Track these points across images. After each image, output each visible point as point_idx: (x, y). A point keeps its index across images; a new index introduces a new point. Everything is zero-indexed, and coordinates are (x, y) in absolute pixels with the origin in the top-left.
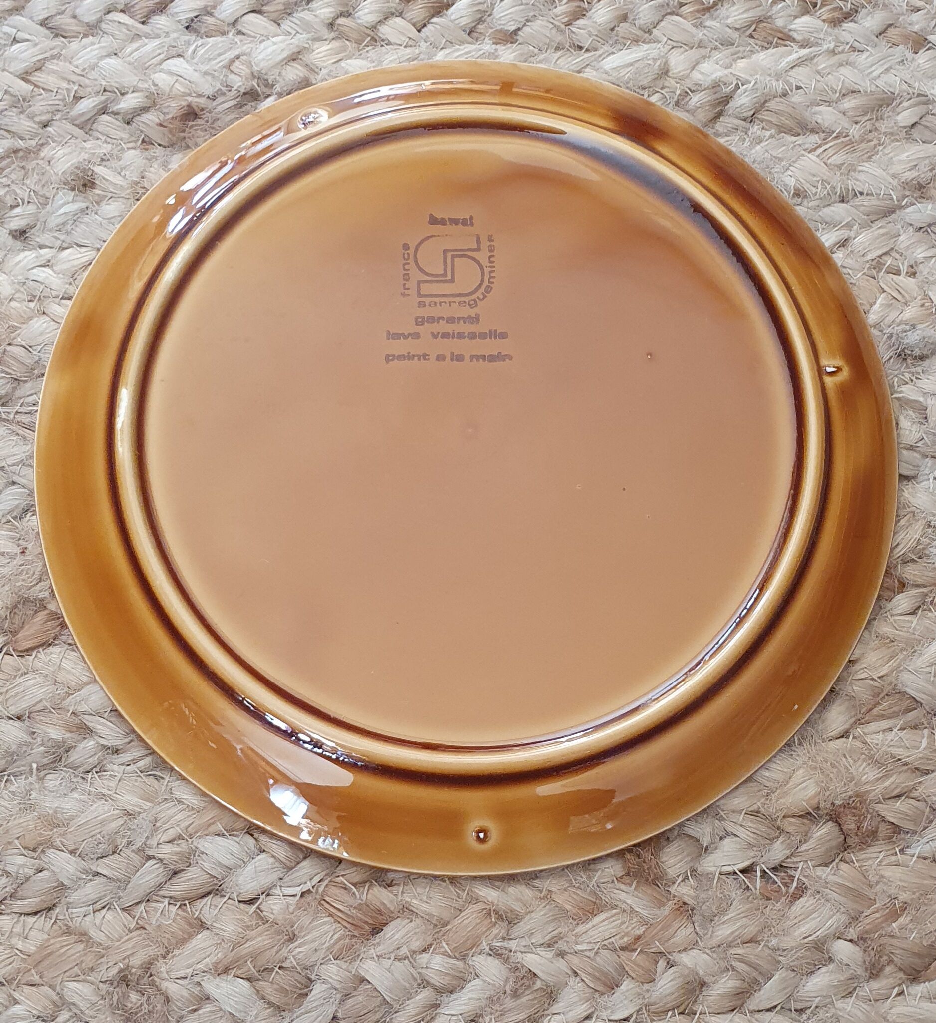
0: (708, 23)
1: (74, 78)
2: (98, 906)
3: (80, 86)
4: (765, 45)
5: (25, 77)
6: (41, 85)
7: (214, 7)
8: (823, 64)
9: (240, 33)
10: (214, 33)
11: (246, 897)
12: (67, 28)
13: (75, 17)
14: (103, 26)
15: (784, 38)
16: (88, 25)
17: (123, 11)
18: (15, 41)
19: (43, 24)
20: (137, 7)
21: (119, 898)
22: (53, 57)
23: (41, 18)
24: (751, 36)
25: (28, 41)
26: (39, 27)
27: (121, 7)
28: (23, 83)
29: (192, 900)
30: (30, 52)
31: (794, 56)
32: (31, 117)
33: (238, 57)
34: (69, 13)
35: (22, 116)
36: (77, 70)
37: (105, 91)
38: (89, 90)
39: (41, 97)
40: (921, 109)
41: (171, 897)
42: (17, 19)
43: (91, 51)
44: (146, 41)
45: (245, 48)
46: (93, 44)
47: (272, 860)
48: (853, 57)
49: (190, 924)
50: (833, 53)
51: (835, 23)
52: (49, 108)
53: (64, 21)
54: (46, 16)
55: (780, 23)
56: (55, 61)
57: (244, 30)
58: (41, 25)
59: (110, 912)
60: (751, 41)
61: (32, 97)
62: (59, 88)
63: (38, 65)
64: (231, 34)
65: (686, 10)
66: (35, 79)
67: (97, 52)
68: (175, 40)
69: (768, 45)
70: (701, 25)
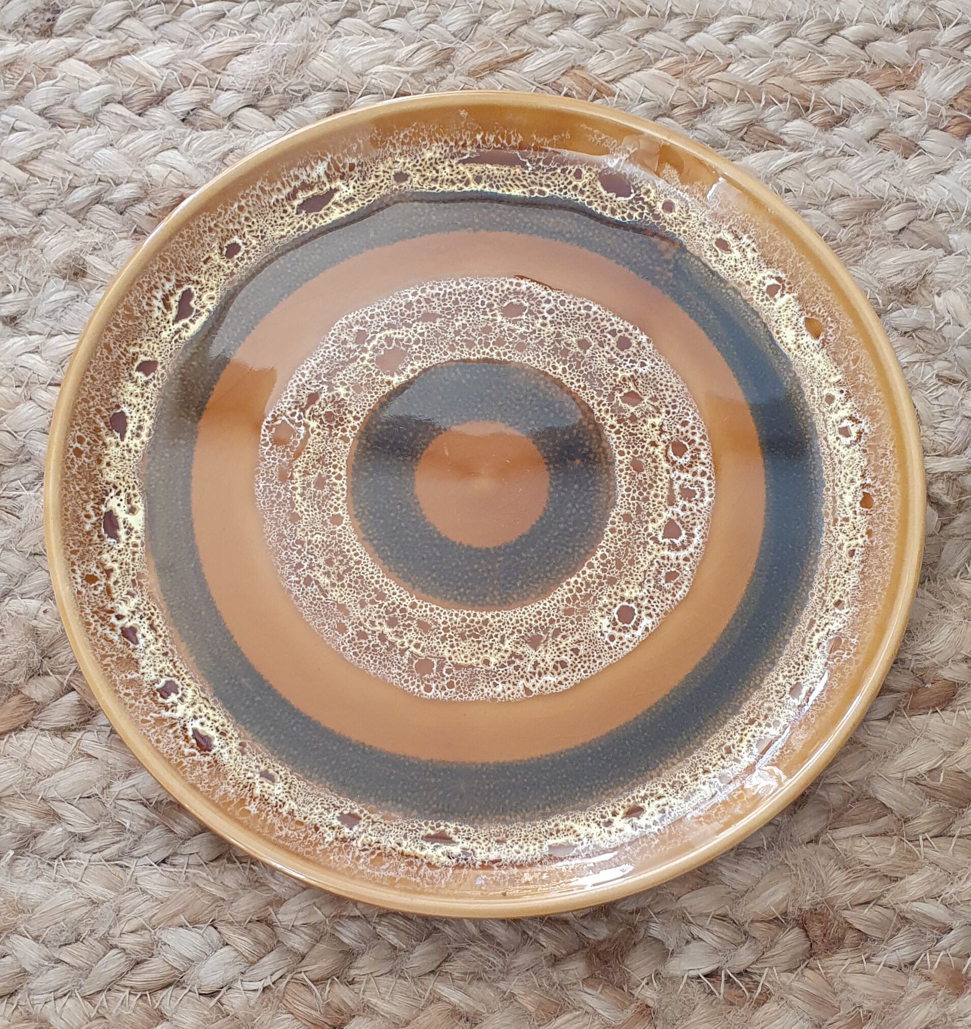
0: (699, 126)
1: (69, 167)
2: (59, 993)
3: (75, 175)
4: (756, 147)
5: (21, 165)
6: (37, 173)
7: (211, 101)
8: (812, 167)
9: (235, 126)
10: (209, 127)
11: (207, 990)
12: (65, 118)
13: (72, 107)
14: (101, 117)
15: (775, 141)
16: (85, 115)
17: (120, 103)
18: (14, 130)
19: (42, 113)
20: (135, 99)
21: (81, 986)
22: (50, 147)
23: (40, 107)
24: (742, 139)
25: (25, 130)
26: (38, 117)
27: (119, 98)
28: (19, 171)
29: (153, 992)
30: (27, 140)
31: (785, 159)
32: (26, 205)
33: (232, 151)
34: (67, 103)
35: (17, 204)
36: (73, 160)
37: (100, 180)
38: (84, 179)
39: (36, 186)
40: (911, 214)
41: (132, 988)
42: (17, 108)
43: (87, 142)
44: (142, 132)
45: (239, 141)
46: (89, 134)
47: (235, 954)
48: (843, 160)
49: (150, 1016)
50: (823, 156)
51: (827, 127)
52: (43, 196)
53: (61, 111)
54: (45, 106)
55: (771, 126)
56: (52, 151)
57: (239, 124)
58: (39, 115)
59: (71, 1000)
60: (743, 144)
61: (28, 185)
62: (54, 177)
63: (36, 153)
64: (226, 128)
65: (677, 112)
66: (32, 167)
67: (93, 142)
68: (170, 132)
69: (758, 148)
70: (692, 127)
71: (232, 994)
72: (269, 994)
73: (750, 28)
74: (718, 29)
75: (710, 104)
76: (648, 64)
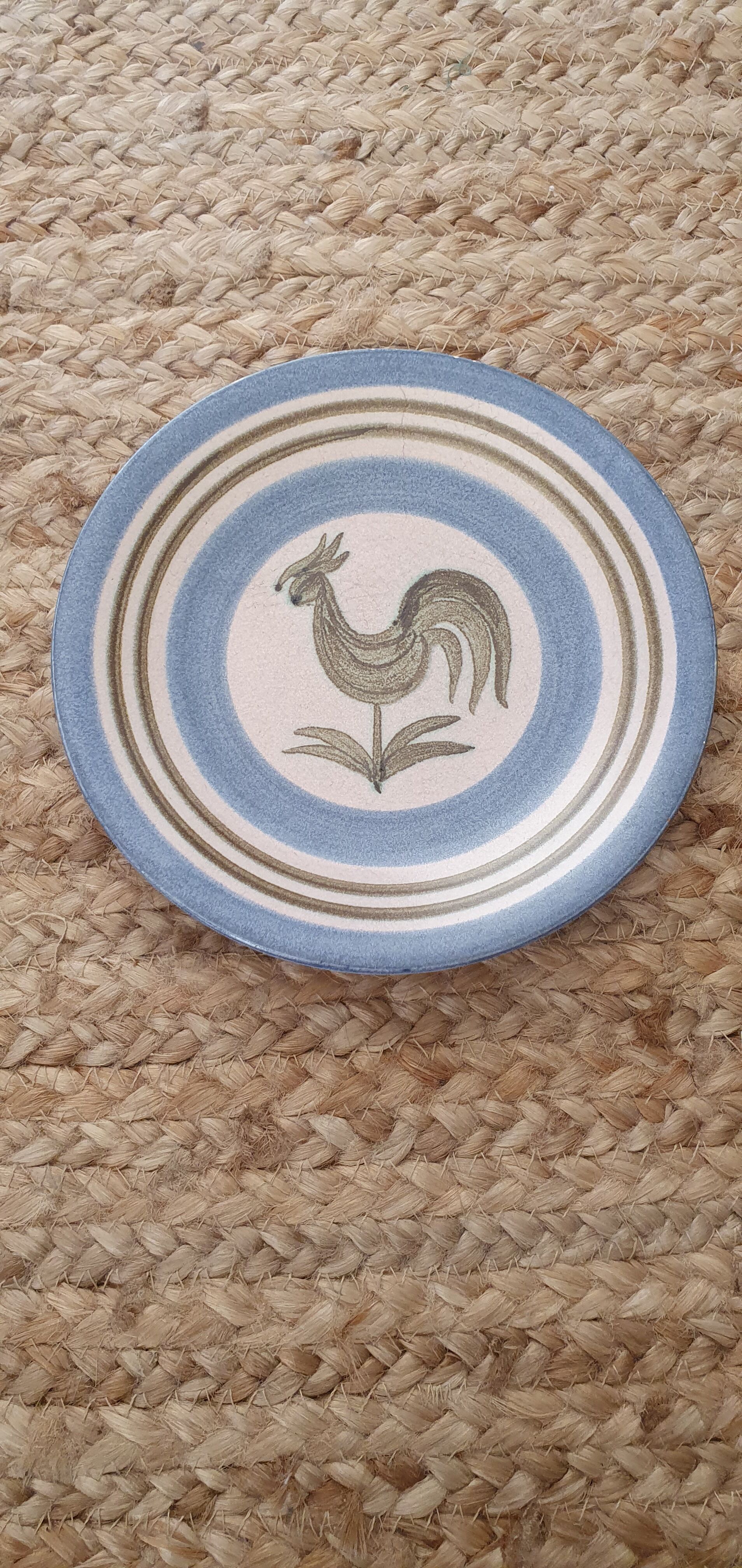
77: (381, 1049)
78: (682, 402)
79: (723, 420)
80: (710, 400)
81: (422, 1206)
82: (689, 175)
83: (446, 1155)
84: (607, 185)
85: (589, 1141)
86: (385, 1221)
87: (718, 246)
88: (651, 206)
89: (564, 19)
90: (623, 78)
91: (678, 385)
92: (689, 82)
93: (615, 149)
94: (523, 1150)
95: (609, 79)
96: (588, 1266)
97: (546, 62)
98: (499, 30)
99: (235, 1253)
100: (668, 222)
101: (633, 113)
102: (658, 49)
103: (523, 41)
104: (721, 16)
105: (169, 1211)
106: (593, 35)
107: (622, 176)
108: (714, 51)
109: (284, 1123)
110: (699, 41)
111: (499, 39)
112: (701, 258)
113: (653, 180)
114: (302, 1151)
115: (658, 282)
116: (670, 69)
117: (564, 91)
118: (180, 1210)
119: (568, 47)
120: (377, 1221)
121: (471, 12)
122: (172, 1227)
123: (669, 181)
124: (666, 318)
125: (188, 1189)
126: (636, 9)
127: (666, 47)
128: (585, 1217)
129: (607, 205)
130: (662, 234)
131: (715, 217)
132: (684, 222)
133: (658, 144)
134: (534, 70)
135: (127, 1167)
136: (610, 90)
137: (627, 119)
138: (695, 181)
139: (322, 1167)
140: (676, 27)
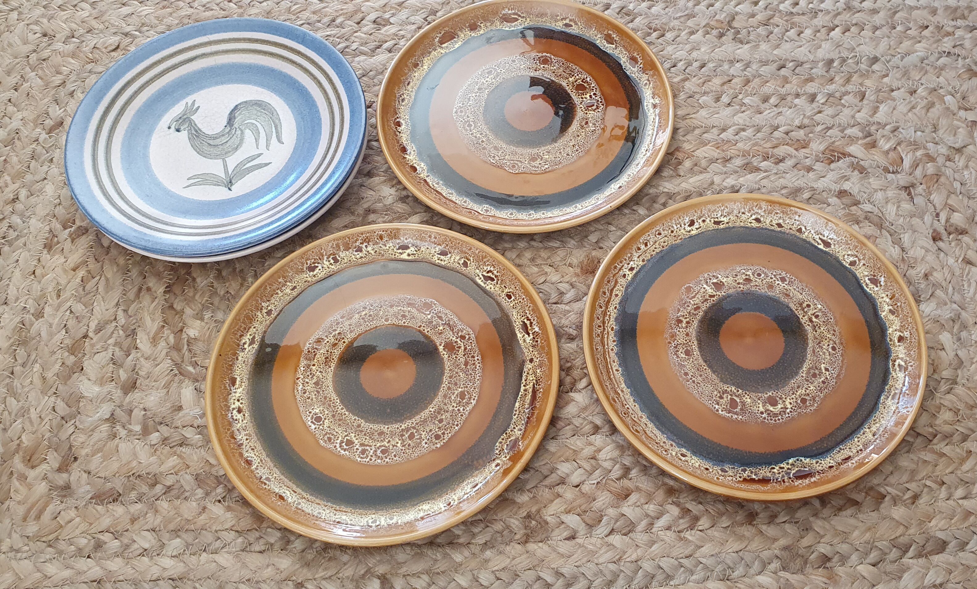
71: (584, 486)
72: (599, 485)
73: (744, 130)
74: (731, 131)
75: (731, 158)
76: (706, 145)
77: (595, 482)
78: (728, 180)
79: (747, 188)
80: (741, 179)
81: (618, 557)
82: (726, 78)
83: (630, 531)
84: (687, 84)
85: (700, 523)
86: (601, 564)
87: (742, 110)
88: (708, 93)
89: (662, 12)
90: (692, 37)
91: (725, 173)
92: (724, 38)
93: (689, 68)
94: (669, 528)
95: (685, 37)
96: (704, 583)
97: (655, 31)
98: (631, 17)
99: (525, 583)
100: (718, 100)
101: (698, 52)
102: (708, 24)
103: (642, 22)
104: (737, 9)
105: (491, 564)
106: (677, 19)
107: (694, 80)
108: (735, 24)
109: (549, 519)
110: (727, 20)
111: (632, 21)
112: (734, 115)
113: (709, 81)
114: (557, 532)
115: (713, 127)
116: (715, 32)
117: (664, 43)
118: (496, 563)
119: (665, 24)
120: (597, 564)
121: (618, 10)
122: (493, 572)
123: (717, 81)
124: (718, 143)
125: (500, 553)
126: (696, 7)
127: (712, 23)
128: (701, 560)
129: (687, 93)
130: (715, 105)
131: (740, 97)
132: (725, 99)
133: (711, 65)
134: (649, 34)
135: (469, 543)
136: (686, 42)
137: (695, 54)
138: (730, 81)
139: (568, 539)
140: (716, 14)
